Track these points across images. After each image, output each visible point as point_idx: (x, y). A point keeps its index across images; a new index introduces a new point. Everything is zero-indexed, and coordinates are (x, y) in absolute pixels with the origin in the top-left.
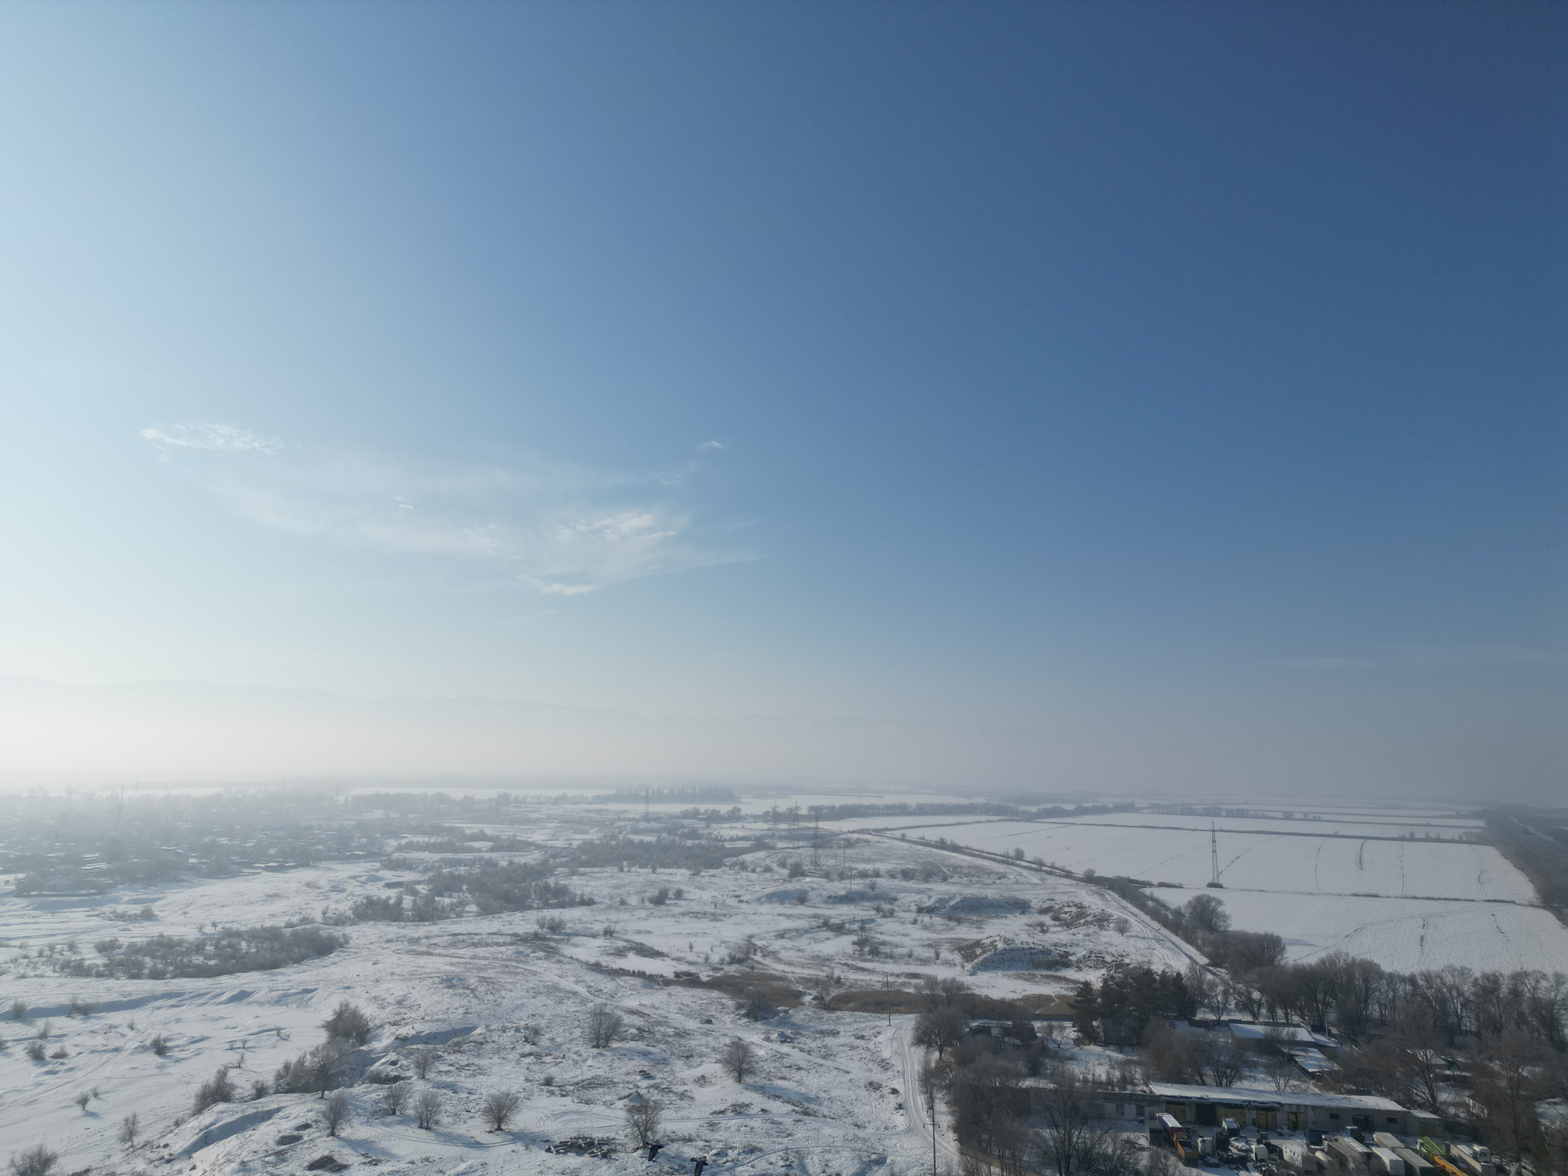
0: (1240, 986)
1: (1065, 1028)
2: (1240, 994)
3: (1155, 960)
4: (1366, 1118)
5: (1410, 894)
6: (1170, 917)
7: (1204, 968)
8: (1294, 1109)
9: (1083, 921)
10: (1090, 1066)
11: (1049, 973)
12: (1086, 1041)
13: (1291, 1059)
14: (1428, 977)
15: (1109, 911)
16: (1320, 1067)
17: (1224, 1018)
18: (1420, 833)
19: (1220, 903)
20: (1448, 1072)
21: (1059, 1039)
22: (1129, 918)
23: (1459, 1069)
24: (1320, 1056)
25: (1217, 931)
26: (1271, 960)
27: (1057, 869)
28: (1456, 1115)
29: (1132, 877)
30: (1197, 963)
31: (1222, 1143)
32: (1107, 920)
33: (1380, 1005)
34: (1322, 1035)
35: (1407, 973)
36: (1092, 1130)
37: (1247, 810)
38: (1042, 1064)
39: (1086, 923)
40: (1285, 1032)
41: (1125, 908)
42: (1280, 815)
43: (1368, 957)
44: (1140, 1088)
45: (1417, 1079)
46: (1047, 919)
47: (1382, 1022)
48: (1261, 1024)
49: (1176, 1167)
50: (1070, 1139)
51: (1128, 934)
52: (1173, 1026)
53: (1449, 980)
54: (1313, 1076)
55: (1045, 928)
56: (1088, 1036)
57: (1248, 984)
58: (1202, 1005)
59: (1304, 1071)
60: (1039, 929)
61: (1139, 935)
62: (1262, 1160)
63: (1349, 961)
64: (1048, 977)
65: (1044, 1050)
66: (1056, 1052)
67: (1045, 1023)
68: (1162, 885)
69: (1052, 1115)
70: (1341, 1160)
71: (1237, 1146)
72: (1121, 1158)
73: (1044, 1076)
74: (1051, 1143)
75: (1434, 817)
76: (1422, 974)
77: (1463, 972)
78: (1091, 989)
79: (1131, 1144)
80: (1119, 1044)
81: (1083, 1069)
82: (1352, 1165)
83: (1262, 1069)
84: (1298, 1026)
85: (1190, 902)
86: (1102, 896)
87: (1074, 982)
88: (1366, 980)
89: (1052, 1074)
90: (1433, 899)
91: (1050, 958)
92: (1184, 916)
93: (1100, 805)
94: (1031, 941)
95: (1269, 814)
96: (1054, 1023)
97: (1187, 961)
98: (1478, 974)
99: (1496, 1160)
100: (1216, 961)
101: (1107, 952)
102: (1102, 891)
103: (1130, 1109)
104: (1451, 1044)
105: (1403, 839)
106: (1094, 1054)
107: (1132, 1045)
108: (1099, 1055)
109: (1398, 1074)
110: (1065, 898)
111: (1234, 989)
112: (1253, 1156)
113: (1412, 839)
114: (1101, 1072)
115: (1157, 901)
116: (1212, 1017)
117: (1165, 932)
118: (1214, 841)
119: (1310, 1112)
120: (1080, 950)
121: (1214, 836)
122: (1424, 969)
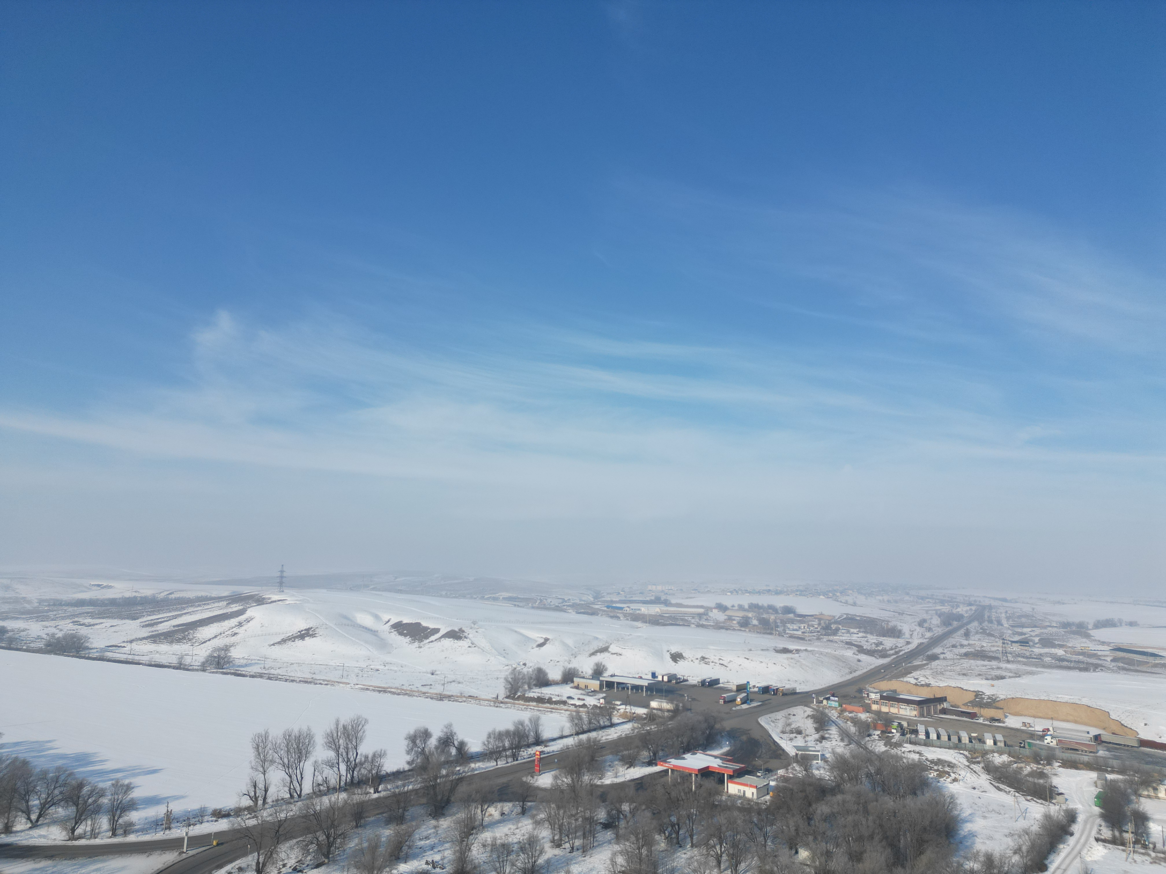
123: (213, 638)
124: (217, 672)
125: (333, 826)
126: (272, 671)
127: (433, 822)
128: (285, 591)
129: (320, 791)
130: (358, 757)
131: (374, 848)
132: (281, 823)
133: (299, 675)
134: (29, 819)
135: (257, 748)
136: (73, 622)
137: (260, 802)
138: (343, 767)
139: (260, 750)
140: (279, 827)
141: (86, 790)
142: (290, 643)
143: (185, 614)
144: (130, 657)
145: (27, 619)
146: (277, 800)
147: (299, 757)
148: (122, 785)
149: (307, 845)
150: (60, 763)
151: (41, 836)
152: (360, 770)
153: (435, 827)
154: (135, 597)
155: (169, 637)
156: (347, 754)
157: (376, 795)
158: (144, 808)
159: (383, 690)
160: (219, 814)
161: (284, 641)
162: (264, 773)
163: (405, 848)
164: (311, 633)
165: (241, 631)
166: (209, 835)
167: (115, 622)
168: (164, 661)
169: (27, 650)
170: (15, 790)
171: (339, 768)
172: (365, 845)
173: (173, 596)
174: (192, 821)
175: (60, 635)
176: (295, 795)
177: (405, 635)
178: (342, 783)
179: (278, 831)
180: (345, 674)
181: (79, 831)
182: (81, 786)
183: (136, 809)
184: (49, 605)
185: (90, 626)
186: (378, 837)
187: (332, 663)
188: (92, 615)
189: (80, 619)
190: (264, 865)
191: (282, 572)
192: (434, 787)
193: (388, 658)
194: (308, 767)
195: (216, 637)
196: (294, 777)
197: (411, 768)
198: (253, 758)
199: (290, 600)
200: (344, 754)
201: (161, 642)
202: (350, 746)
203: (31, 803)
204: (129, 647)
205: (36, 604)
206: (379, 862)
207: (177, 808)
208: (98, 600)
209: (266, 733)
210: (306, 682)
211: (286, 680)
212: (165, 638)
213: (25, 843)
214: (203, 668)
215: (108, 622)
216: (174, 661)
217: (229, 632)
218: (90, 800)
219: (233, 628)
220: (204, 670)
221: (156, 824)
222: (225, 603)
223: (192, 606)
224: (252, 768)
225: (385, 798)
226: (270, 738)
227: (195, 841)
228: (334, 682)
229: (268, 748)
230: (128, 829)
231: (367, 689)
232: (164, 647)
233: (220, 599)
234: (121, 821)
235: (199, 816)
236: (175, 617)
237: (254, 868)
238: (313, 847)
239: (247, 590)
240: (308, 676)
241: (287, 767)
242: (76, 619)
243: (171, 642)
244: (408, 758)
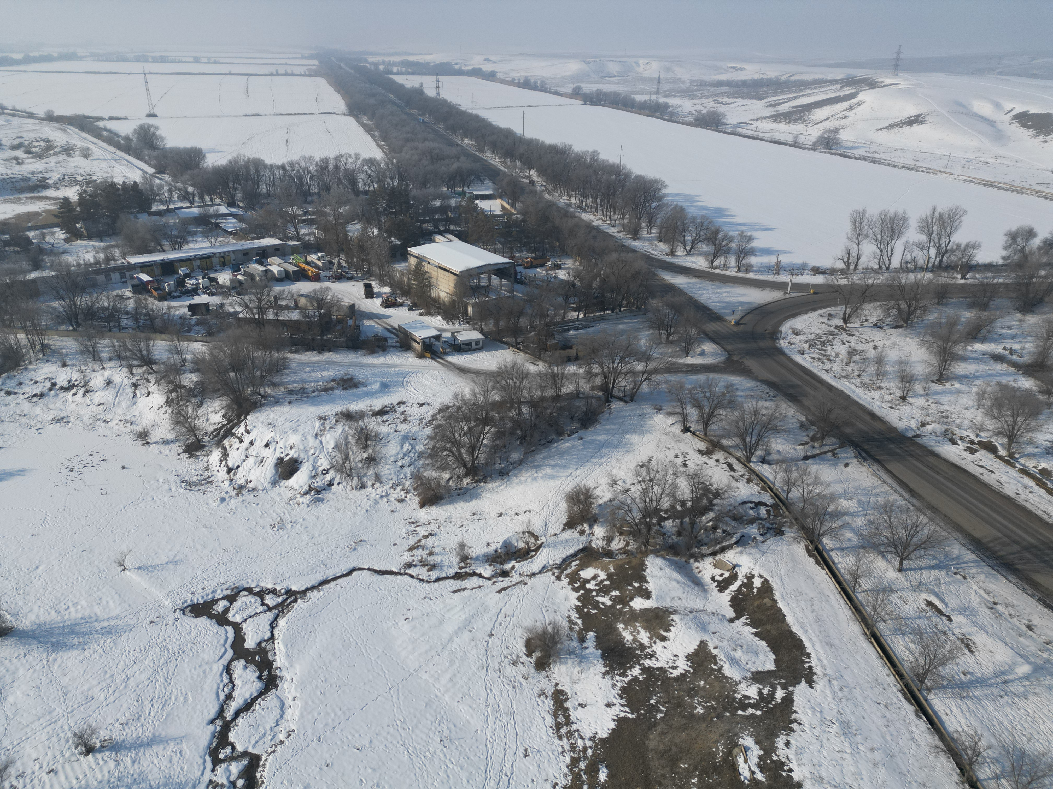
0: (179, 185)
1: (55, 232)
2: (180, 190)
3: (115, 174)
4: (263, 251)
5: (278, 113)
6: (122, 142)
7: (153, 175)
8: (222, 255)
9: (52, 152)
10: (80, 254)
11: (32, 195)
12: (74, 239)
13: (217, 225)
14: (292, 164)
15: (72, 142)
16: (235, 227)
17: (171, 207)
18: (281, 71)
19: (157, 128)
20: (304, 218)
21: (52, 241)
22: (90, 146)
23: (310, 215)
24: (234, 221)
25: (158, 149)
26: (197, 165)
27: (18, 111)
28: (309, 240)
29: (87, 114)
30: (147, 173)
31: (181, 283)
32: (73, 149)
33: (266, 184)
34: (235, 208)
35: (280, 163)
36: (90, 294)
37: (168, 57)
38: (42, 260)
39: (55, 154)
40: (212, 210)
41: (85, 139)
42: (191, 60)
43: (257, 156)
44: (120, 262)
45: (289, 224)
46: (20, 153)
47: (268, 195)
48: (195, 207)
49: (153, 304)
50: (75, 304)
51: (92, 158)
52: (136, 218)
53: (303, 164)
54: (231, 233)
55: (20, 161)
56: (75, 235)
57: (184, 183)
58: (155, 200)
59: (226, 231)
60: (15, 162)
61: (101, 158)
62: (206, 288)
63: (246, 159)
64: (31, 198)
65: (41, 251)
66: (51, 251)
67: (38, 232)
68: (111, 118)
69: (57, 292)
70: (251, 277)
71: (190, 283)
72: (114, 307)
73: (45, 268)
74: (61, 310)
75: (289, 58)
76: (288, 163)
77: (310, 159)
78: (70, 202)
79: (121, 297)
80: (100, 236)
81: (75, 257)
82: (257, 278)
83: (199, 235)
84: (219, 205)
85: (135, 130)
86: (64, 130)
87: (55, 199)
88: (257, 171)
89: (52, 266)
90: (292, 114)
91: (30, 183)
92: (132, 140)
93: (46, 54)
94: (9, 172)
95: (184, 59)
96: (45, 231)
97: (140, 172)
98: (318, 159)
99: (328, 258)
100: (161, 170)
101: (78, 174)
102: (64, 127)
103: (116, 276)
104: (305, 202)
105: (272, 75)
106: (82, 246)
107: (109, 236)
108: (86, 246)
109: (279, 224)
110: (32, 136)
111: (175, 187)
112: (201, 286)
113: (277, 74)
114: (90, 257)
115: (109, 131)
116: (163, 208)
117: (120, 153)
118: (146, 82)
119: (232, 254)
120: (55, 174)
121: (145, 78)
122: (289, 160)
123: (825, 120)
124: (825, 152)
125: (915, 298)
126: (876, 155)
127: (1019, 316)
128: (899, 74)
129: (907, 268)
130: (950, 244)
131: (952, 324)
132: (868, 287)
133: (902, 161)
134: (685, 248)
135: (854, 222)
136: (714, 101)
137: (852, 267)
138: (933, 251)
139: (857, 225)
140: (866, 290)
141: (720, 235)
142: (897, 129)
143: (803, 96)
144: (756, 133)
145: (682, 97)
146: (867, 269)
147: (892, 236)
148: (746, 236)
149: (889, 309)
150: (704, 212)
151: (692, 262)
152: (950, 256)
153: (1020, 321)
154: (762, 79)
155: (788, 117)
156: (939, 240)
157: (963, 281)
158: (761, 256)
159: (990, 184)
160: (817, 271)
161: (891, 126)
162: (858, 244)
163: (984, 332)
164: (920, 119)
165: (851, 114)
166: (807, 285)
167: (745, 101)
168: (782, 138)
169: (682, 123)
170: (676, 227)
171: (928, 251)
172: (944, 320)
173: (793, 78)
174: (796, 272)
175: (704, 111)
176: (883, 267)
177: (1029, 127)
178: (930, 265)
179: (865, 293)
180: (950, 163)
181: (716, 263)
182: (717, 231)
183: (755, 255)
184: (697, 86)
185: (726, 104)
186: (958, 317)
187: (938, 152)
188: (729, 95)
189: (719, 99)
190: (850, 316)
191: (899, 53)
192: (1027, 285)
193: (1001, 151)
194: (899, 245)
195: (827, 119)
196: (885, 252)
197: (1005, 263)
198: (850, 231)
199: (903, 84)
200: (936, 240)
201: (781, 122)
202: (943, 233)
203: (686, 238)
204: (755, 124)
205: (688, 85)
206: (955, 337)
207: (785, 260)
208: (733, 81)
209: (864, 210)
210: (908, 168)
211: (889, 165)
212: (785, 118)
213: (683, 264)
214: (814, 147)
215: (740, 102)
216: (790, 139)
217: (840, 115)
218: (724, 243)
219: (844, 111)
220: (815, 149)
221: (768, 269)
222: (839, 86)
223: (809, 88)
224: (848, 238)
225: (972, 285)
226: (867, 215)
227: (797, 287)
228: (937, 171)
229: (864, 224)
230: (749, 268)
231: (972, 181)
232: (783, 126)
233: (834, 82)
234: (744, 262)
235: (801, 269)
236: (794, 99)
237: (842, 316)
238: (894, 312)
239: (860, 73)
240: (911, 163)
241: (879, 242)
242: (716, 98)
243: (789, 122)
244: (1004, 253)
